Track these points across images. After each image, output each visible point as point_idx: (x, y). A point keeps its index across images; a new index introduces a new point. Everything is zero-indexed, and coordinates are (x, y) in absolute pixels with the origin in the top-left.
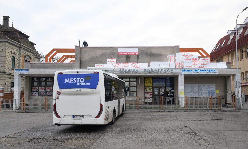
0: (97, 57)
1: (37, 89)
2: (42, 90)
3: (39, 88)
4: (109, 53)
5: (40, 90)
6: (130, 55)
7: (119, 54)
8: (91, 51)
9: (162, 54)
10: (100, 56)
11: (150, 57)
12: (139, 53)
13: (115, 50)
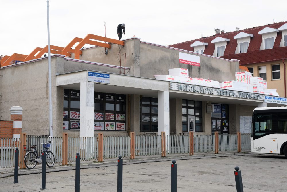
0: (155, 62)
1: (67, 114)
2: (74, 118)
3: (69, 113)
4: (169, 58)
5: (71, 118)
6: (191, 65)
7: (181, 61)
8: (149, 50)
9: (221, 70)
10: (159, 61)
11: (211, 72)
12: (200, 65)
13: (177, 55)
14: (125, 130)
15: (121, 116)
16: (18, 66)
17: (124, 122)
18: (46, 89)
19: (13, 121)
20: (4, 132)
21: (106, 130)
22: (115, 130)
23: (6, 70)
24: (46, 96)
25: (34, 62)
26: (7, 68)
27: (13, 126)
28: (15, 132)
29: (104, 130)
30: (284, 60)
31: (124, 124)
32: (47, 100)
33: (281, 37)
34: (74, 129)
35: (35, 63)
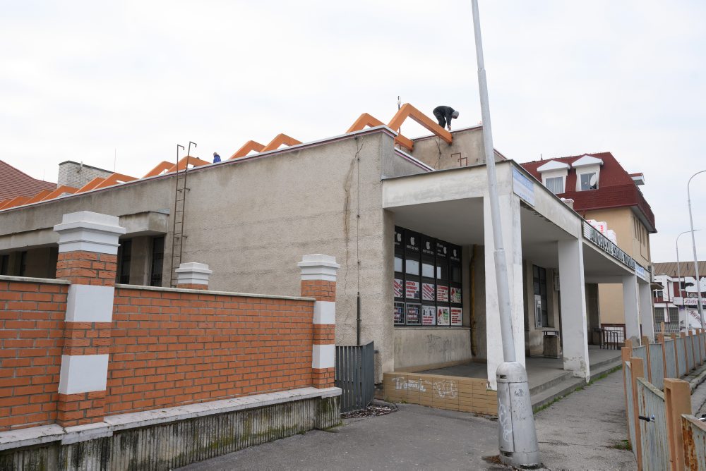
14: (461, 324)
15: (457, 292)
16: (241, 164)
17: (460, 305)
18: (342, 216)
19: (313, 301)
20: (294, 337)
21: (438, 324)
22: (450, 325)
23: (201, 174)
24: (341, 235)
25: (297, 152)
26: (206, 171)
27: (312, 317)
28: (322, 337)
29: (436, 325)
30: (586, 211)
31: (459, 311)
32: (347, 246)
33: (576, 177)
34: (412, 324)
35: (299, 154)
